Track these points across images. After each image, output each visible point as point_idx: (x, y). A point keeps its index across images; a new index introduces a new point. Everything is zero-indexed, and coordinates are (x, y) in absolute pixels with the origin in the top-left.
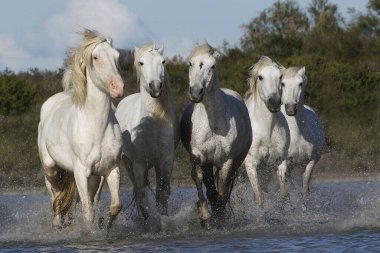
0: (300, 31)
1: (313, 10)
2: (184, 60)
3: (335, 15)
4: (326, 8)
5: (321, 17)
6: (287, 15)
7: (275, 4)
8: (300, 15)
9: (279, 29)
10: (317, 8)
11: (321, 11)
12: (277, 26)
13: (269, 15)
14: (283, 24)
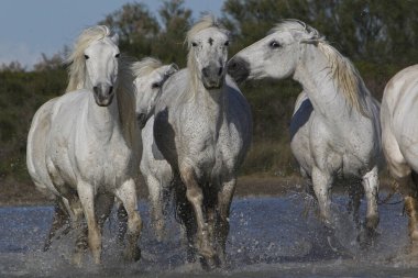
0: (147, 36)
1: (165, 14)
2: (23, 66)
3: (189, 20)
4: (179, 12)
5: (172, 21)
6: (136, 19)
7: (124, 7)
8: (150, 20)
9: (126, 34)
10: (169, 12)
11: (173, 15)
12: (124, 30)
13: (115, 19)
14: (131, 29)
